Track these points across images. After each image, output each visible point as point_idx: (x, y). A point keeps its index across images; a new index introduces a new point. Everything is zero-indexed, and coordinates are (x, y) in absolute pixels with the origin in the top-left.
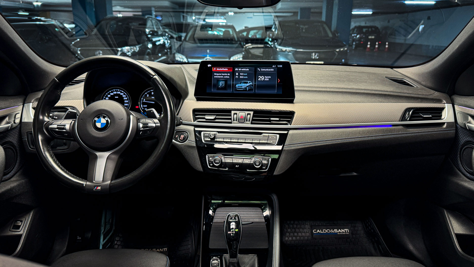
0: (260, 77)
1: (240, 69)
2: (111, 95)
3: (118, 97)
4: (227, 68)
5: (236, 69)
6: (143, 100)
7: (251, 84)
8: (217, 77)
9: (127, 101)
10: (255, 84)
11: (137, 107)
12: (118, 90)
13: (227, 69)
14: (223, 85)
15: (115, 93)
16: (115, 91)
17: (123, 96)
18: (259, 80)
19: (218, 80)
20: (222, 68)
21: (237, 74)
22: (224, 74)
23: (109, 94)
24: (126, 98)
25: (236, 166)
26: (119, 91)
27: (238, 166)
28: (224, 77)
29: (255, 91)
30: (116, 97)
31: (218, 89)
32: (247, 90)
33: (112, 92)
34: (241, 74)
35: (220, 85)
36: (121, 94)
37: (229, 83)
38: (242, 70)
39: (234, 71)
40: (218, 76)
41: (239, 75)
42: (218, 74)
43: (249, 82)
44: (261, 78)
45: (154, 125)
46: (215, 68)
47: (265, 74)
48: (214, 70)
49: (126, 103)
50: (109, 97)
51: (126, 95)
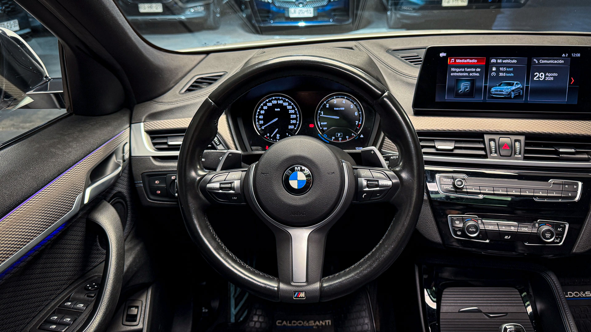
0: (537, 75)
1: (499, 61)
2: (268, 107)
3: (279, 110)
4: (475, 59)
5: (493, 61)
6: (320, 114)
7: (519, 86)
8: (455, 74)
9: (294, 116)
10: (527, 87)
11: (311, 126)
12: (280, 98)
13: (476, 61)
14: (467, 88)
15: (275, 102)
16: (275, 99)
17: (287, 107)
18: (535, 79)
19: (458, 80)
20: (466, 59)
21: (494, 69)
22: (469, 70)
23: (265, 105)
24: (293, 111)
25: (506, 237)
26: (282, 99)
27: (509, 237)
28: (469, 74)
29: (526, 98)
30: (276, 110)
31: (458, 95)
32: (512, 97)
33: (270, 101)
34: (501, 69)
35: (460, 89)
36: (285, 104)
37: (478, 84)
38: (505, 61)
39: (488, 62)
40: (459, 72)
41: (498, 71)
42: (458, 70)
43: (516, 82)
44: (540, 76)
45: (389, 183)
46: (453, 59)
47: (546, 69)
48: (451, 62)
49: (293, 119)
50: (265, 110)
51: (292, 106)
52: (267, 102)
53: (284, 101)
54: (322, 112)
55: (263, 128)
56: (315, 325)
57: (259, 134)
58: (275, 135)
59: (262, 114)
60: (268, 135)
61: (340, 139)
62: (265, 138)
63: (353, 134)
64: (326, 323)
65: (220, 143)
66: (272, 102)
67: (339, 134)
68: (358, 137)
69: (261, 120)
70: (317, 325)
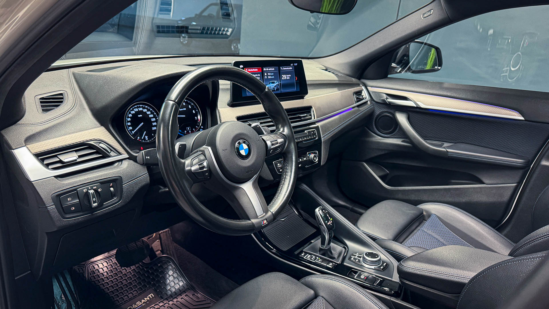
1: (267, 69)
2: (132, 114)
3: (141, 116)
4: (257, 69)
5: (265, 69)
7: (277, 84)
9: (154, 119)
10: (280, 83)
15: (137, 110)
16: (137, 107)
17: (147, 112)
18: (283, 79)
20: (252, 69)
21: (266, 74)
23: (130, 113)
24: (152, 116)
26: (142, 107)
27: (300, 165)
29: (281, 90)
30: (139, 116)
32: (275, 90)
34: (269, 74)
36: (145, 110)
38: (269, 69)
39: (262, 70)
41: (267, 76)
43: (275, 81)
44: (284, 77)
46: (247, 69)
47: (286, 73)
49: (154, 122)
50: (130, 117)
51: (151, 111)
52: (131, 111)
53: (144, 108)
55: (134, 132)
56: (142, 303)
57: (133, 138)
58: (144, 137)
59: (129, 122)
61: (190, 131)
63: (196, 127)
64: (149, 297)
65: (111, 150)
66: (134, 110)
67: (188, 128)
68: (200, 128)
70: (144, 303)
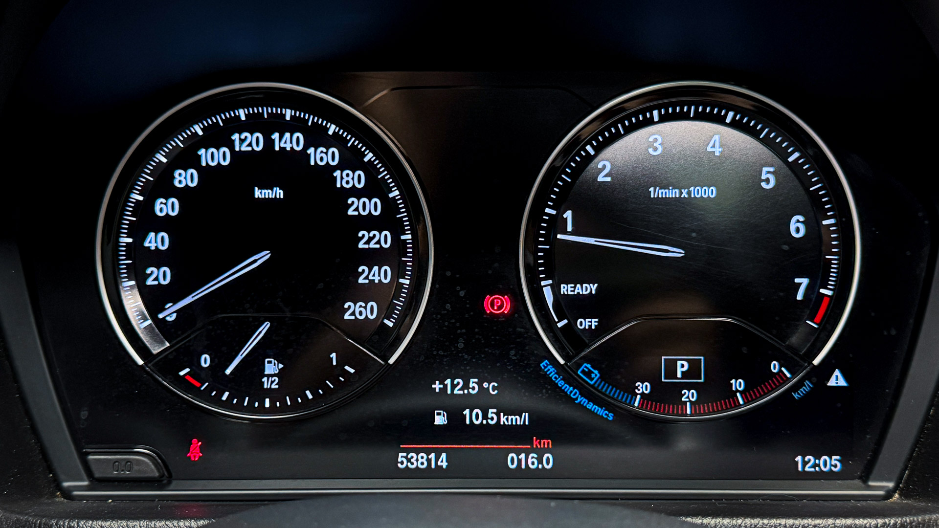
2: (206, 173)
3: (280, 192)
6: (557, 224)
9: (383, 239)
11: (495, 304)
12: (286, 114)
15: (250, 142)
16: (253, 124)
17: (337, 174)
23: (184, 158)
24: (372, 207)
26: (295, 126)
30: (259, 193)
33: (216, 137)
36: (320, 156)
49: (374, 258)
50: (183, 194)
51: (370, 170)
52: (196, 143)
53: (316, 137)
54: (568, 215)
55: (170, 313)
57: (140, 362)
58: (254, 363)
59: (164, 224)
60: (205, 361)
61: (689, 396)
62: (181, 382)
63: (775, 367)
66: (231, 145)
67: (682, 366)
68: (808, 386)
69: (158, 258)
